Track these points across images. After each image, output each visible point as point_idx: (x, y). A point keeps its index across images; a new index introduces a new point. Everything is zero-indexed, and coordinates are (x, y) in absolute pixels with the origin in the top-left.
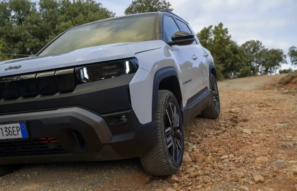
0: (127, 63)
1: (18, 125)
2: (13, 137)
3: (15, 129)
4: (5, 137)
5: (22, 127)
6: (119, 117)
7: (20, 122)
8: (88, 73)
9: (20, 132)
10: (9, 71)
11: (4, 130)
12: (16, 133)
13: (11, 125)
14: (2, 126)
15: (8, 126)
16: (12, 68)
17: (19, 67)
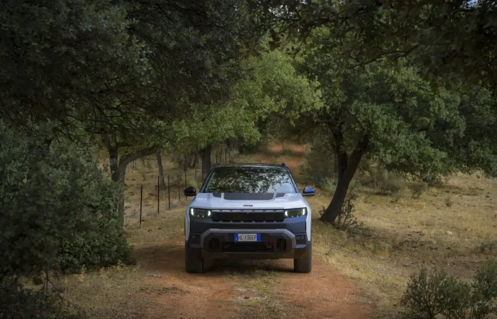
0: (304, 210)
1: (256, 235)
2: (251, 240)
4: (247, 240)
5: (258, 236)
7: (258, 233)
8: (288, 213)
9: (256, 239)
10: (246, 207)
11: (247, 236)
12: (253, 238)
13: (252, 235)
14: (246, 235)
15: (249, 235)
16: (247, 206)
17: (252, 206)
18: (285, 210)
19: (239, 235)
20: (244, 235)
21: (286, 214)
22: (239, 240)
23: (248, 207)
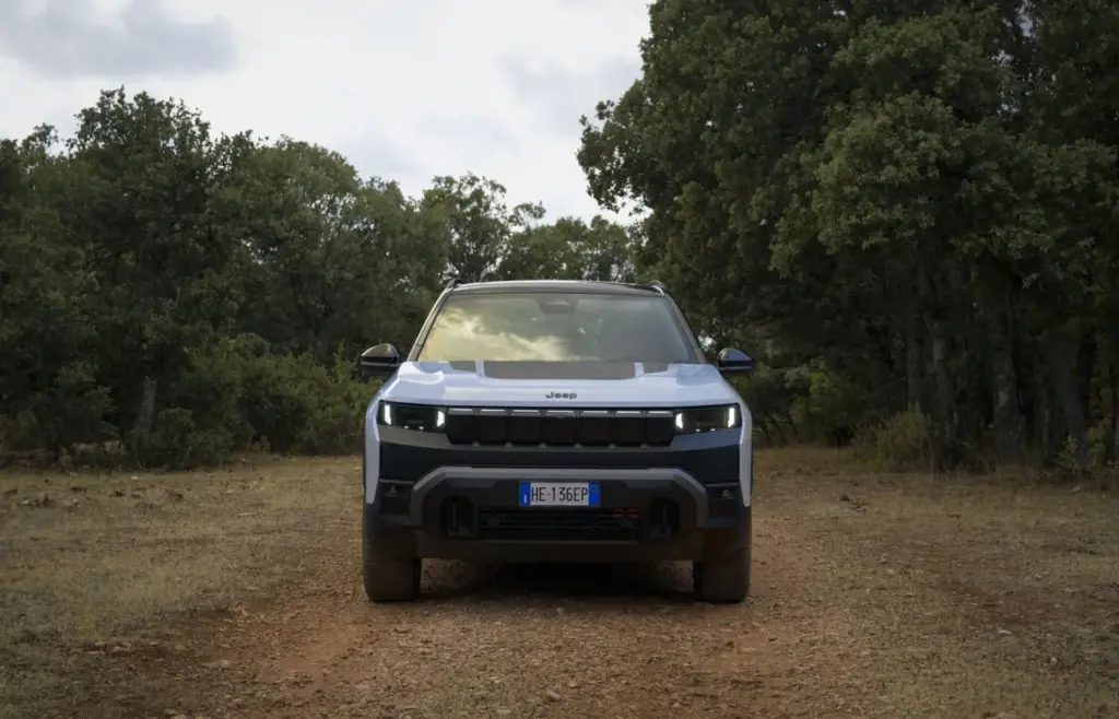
0: (732, 412)
1: (586, 485)
2: (572, 503)
3: (578, 492)
4: (557, 503)
5: (592, 489)
6: (720, 490)
7: (591, 482)
8: (684, 420)
9: (586, 497)
10: (554, 399)
11: (557, 492)
12: (578, 498)
13: (574, 485)
14: (558, 486)
15: (567, 485)
16: (558, 396)
17: (573, 396)
18: (675, 410)
19: (534, 486)
20: (549, 486)
21: (679, 422)
22: (533, 503)
23: (561, 399)
